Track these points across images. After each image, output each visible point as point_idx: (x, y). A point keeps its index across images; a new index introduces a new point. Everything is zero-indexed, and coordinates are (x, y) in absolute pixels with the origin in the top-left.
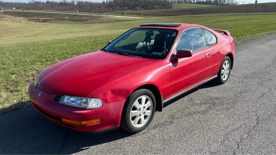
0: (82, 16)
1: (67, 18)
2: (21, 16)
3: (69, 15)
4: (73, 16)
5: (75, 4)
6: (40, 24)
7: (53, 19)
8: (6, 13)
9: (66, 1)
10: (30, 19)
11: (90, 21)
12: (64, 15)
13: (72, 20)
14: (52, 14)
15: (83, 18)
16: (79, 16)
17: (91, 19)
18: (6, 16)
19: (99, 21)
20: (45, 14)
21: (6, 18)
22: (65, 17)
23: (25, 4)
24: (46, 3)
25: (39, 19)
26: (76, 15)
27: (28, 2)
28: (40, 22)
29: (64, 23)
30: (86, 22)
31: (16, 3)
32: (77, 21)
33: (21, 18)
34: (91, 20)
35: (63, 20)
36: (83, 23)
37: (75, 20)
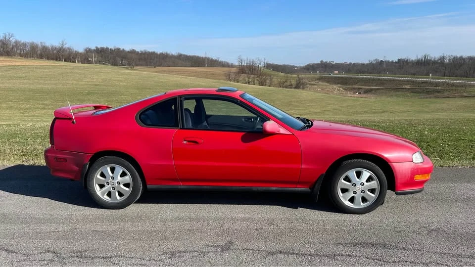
0: (437, 85)
1: (408, 87)
2: (338, 83)
3: (413, 82)
4: (419, 83)
6: (358, 95)
7: (382, 89)
8: (321, 79)
9: (428, 58)
10: (348, 88)
11: (446, 94)
12: (404, 81)
13: (412, 91)
14: (386, 80)
16: (431, 83)
17: (449, 90)
18: (320, 83)
19: (465, 94)
20: (374, 79)
21: (315, 86)
22: (406, 85)
23: (363, 65)
24: (396, 62)
25: (361, 88)
26: (426, 82)
27: (369, 62)
28: (360, 93)
31: (350, 64)
32: (420, 93)
33: (335, 86)
34: (450, 92)
35: (397, 90)
36: (431, 96)
37: (419, 90)
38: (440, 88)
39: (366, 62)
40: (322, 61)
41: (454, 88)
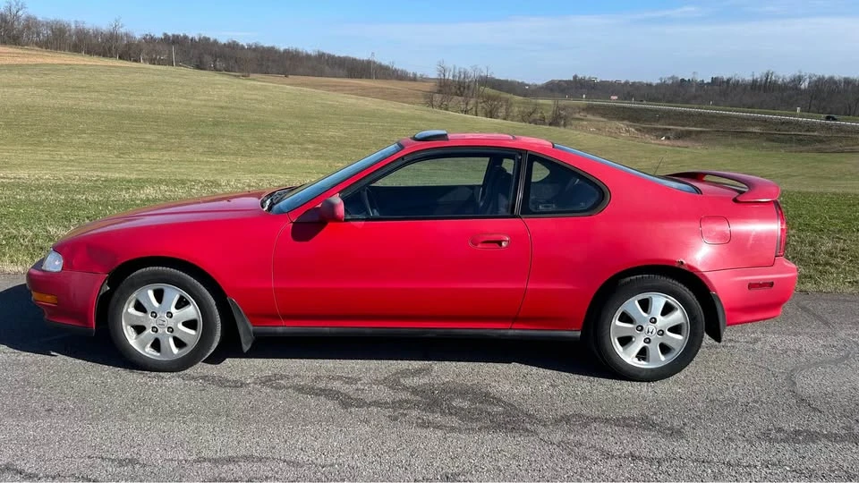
0: (811, 127)
1: (756, 130)
2: (623, 119)
3: (765, 121)
4: (776, 124)
5: (804, 85)
6: (667, 142)
7: (707, 132)
8: (590, 109)
9: (773, 78)
10: (644, 128)
11: (836, 145)
12: (748, 120)
13: (770, 138)
14: (713, 116)
15: (812, 134)
16: (798, 124)
17: (840, 139)
18: (589, 117)
20: (690, 115)
21: (585, 123)
22: (753, 126)
23: (650, 85)
24: (708, 84)
25: (669, 129)
27: (659, 81)
28: (668, 138)
29: (739, 144)
30: (819, 146)
31: (627, 83)
32: (786, 142)
33: (621, 124)
34: (841, 142)
35: (739, 134)
36: (806, 148)
37: (782, 136)
38: (816, 134)
39: (655, 81)
40: (575, 77)
41: (842, 134)
